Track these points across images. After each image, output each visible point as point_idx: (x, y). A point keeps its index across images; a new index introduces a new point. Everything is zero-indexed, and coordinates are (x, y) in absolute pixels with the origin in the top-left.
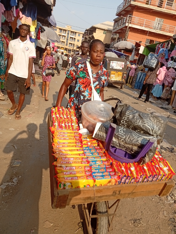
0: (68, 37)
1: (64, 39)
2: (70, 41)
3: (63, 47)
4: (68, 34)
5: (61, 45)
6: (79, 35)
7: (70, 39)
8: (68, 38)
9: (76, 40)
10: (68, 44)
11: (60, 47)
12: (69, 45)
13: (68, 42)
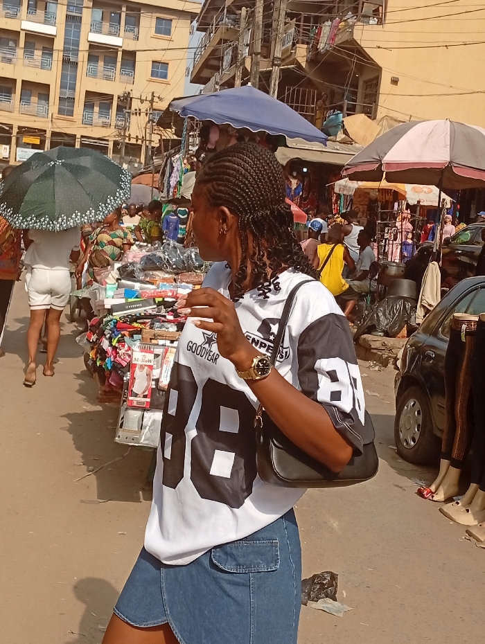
1: (42, 66)
3: (39, 124)
4: (73, 21)
6: (163, 28)
7: (92, 58)
12: (88, 106)
13: (73, 88)
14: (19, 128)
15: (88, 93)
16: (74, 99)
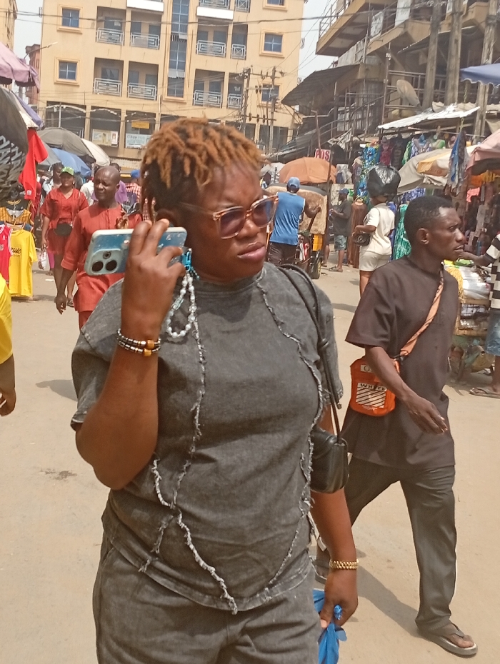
0: (180, 21)
1: (149, 46)
2: (203, 51)
3: (148, 107)
5: (124, 97)
7: (202, 35)
8: (185, 30)
9: (255, 41)
10: (190, 77)
11: (124, 115)
12: (198, 86)
13: (182, 67)
14: (128, 112)
15: (198, 71)
16: (183, 79)
